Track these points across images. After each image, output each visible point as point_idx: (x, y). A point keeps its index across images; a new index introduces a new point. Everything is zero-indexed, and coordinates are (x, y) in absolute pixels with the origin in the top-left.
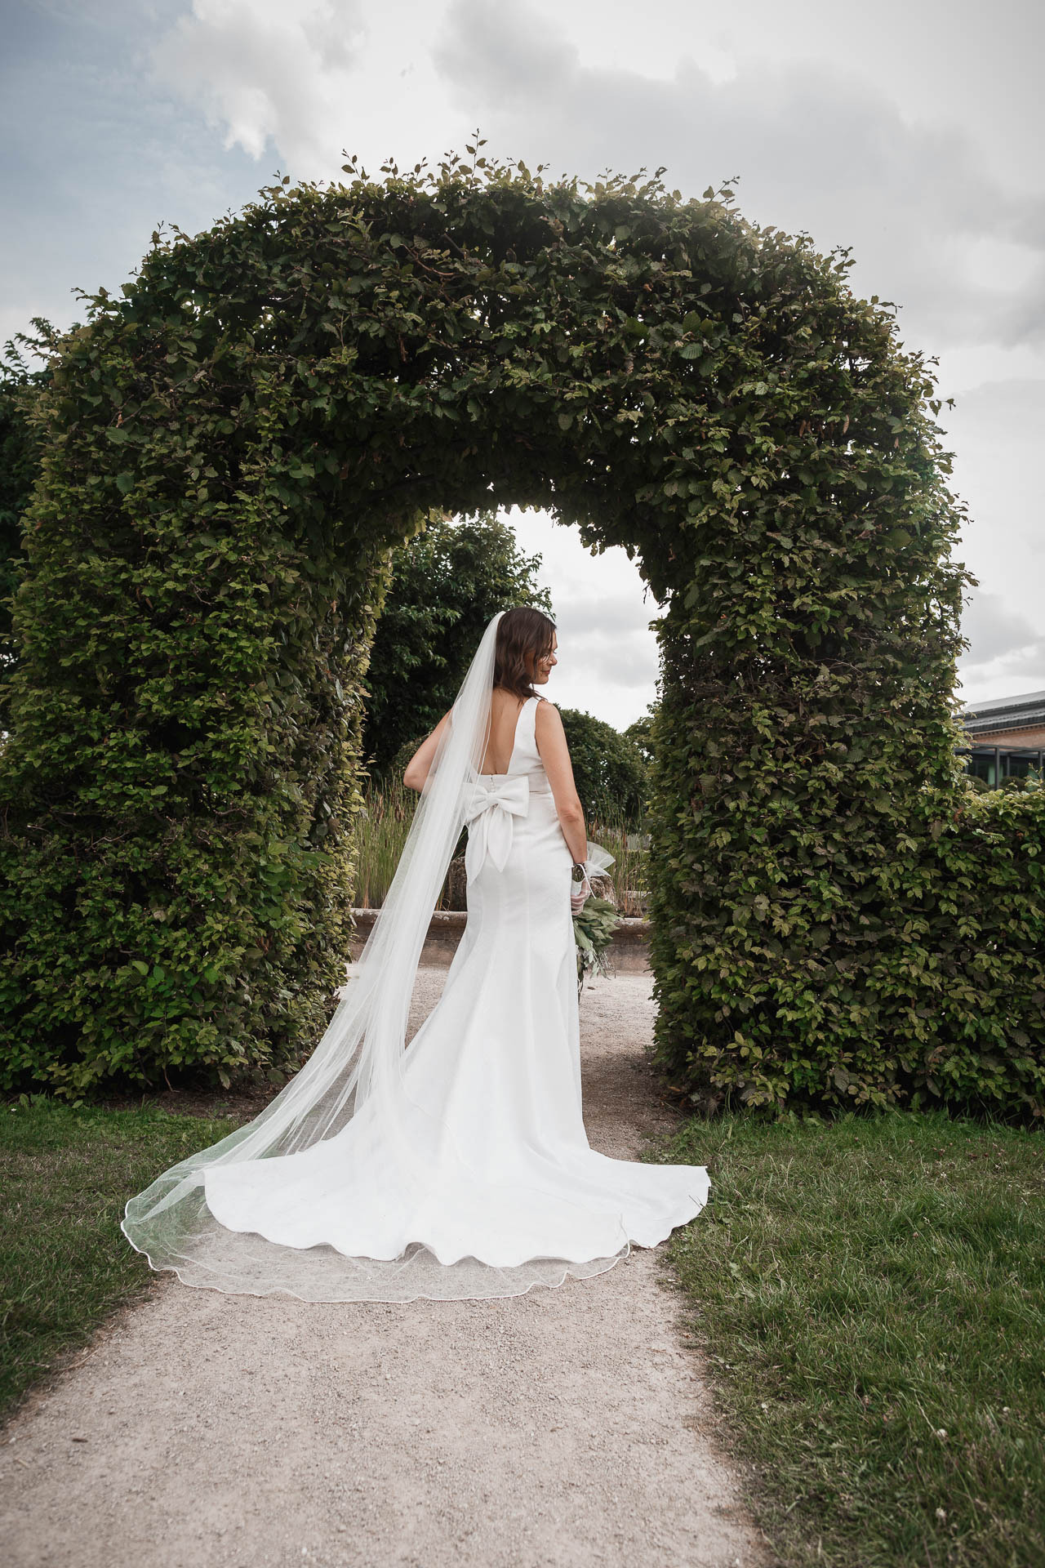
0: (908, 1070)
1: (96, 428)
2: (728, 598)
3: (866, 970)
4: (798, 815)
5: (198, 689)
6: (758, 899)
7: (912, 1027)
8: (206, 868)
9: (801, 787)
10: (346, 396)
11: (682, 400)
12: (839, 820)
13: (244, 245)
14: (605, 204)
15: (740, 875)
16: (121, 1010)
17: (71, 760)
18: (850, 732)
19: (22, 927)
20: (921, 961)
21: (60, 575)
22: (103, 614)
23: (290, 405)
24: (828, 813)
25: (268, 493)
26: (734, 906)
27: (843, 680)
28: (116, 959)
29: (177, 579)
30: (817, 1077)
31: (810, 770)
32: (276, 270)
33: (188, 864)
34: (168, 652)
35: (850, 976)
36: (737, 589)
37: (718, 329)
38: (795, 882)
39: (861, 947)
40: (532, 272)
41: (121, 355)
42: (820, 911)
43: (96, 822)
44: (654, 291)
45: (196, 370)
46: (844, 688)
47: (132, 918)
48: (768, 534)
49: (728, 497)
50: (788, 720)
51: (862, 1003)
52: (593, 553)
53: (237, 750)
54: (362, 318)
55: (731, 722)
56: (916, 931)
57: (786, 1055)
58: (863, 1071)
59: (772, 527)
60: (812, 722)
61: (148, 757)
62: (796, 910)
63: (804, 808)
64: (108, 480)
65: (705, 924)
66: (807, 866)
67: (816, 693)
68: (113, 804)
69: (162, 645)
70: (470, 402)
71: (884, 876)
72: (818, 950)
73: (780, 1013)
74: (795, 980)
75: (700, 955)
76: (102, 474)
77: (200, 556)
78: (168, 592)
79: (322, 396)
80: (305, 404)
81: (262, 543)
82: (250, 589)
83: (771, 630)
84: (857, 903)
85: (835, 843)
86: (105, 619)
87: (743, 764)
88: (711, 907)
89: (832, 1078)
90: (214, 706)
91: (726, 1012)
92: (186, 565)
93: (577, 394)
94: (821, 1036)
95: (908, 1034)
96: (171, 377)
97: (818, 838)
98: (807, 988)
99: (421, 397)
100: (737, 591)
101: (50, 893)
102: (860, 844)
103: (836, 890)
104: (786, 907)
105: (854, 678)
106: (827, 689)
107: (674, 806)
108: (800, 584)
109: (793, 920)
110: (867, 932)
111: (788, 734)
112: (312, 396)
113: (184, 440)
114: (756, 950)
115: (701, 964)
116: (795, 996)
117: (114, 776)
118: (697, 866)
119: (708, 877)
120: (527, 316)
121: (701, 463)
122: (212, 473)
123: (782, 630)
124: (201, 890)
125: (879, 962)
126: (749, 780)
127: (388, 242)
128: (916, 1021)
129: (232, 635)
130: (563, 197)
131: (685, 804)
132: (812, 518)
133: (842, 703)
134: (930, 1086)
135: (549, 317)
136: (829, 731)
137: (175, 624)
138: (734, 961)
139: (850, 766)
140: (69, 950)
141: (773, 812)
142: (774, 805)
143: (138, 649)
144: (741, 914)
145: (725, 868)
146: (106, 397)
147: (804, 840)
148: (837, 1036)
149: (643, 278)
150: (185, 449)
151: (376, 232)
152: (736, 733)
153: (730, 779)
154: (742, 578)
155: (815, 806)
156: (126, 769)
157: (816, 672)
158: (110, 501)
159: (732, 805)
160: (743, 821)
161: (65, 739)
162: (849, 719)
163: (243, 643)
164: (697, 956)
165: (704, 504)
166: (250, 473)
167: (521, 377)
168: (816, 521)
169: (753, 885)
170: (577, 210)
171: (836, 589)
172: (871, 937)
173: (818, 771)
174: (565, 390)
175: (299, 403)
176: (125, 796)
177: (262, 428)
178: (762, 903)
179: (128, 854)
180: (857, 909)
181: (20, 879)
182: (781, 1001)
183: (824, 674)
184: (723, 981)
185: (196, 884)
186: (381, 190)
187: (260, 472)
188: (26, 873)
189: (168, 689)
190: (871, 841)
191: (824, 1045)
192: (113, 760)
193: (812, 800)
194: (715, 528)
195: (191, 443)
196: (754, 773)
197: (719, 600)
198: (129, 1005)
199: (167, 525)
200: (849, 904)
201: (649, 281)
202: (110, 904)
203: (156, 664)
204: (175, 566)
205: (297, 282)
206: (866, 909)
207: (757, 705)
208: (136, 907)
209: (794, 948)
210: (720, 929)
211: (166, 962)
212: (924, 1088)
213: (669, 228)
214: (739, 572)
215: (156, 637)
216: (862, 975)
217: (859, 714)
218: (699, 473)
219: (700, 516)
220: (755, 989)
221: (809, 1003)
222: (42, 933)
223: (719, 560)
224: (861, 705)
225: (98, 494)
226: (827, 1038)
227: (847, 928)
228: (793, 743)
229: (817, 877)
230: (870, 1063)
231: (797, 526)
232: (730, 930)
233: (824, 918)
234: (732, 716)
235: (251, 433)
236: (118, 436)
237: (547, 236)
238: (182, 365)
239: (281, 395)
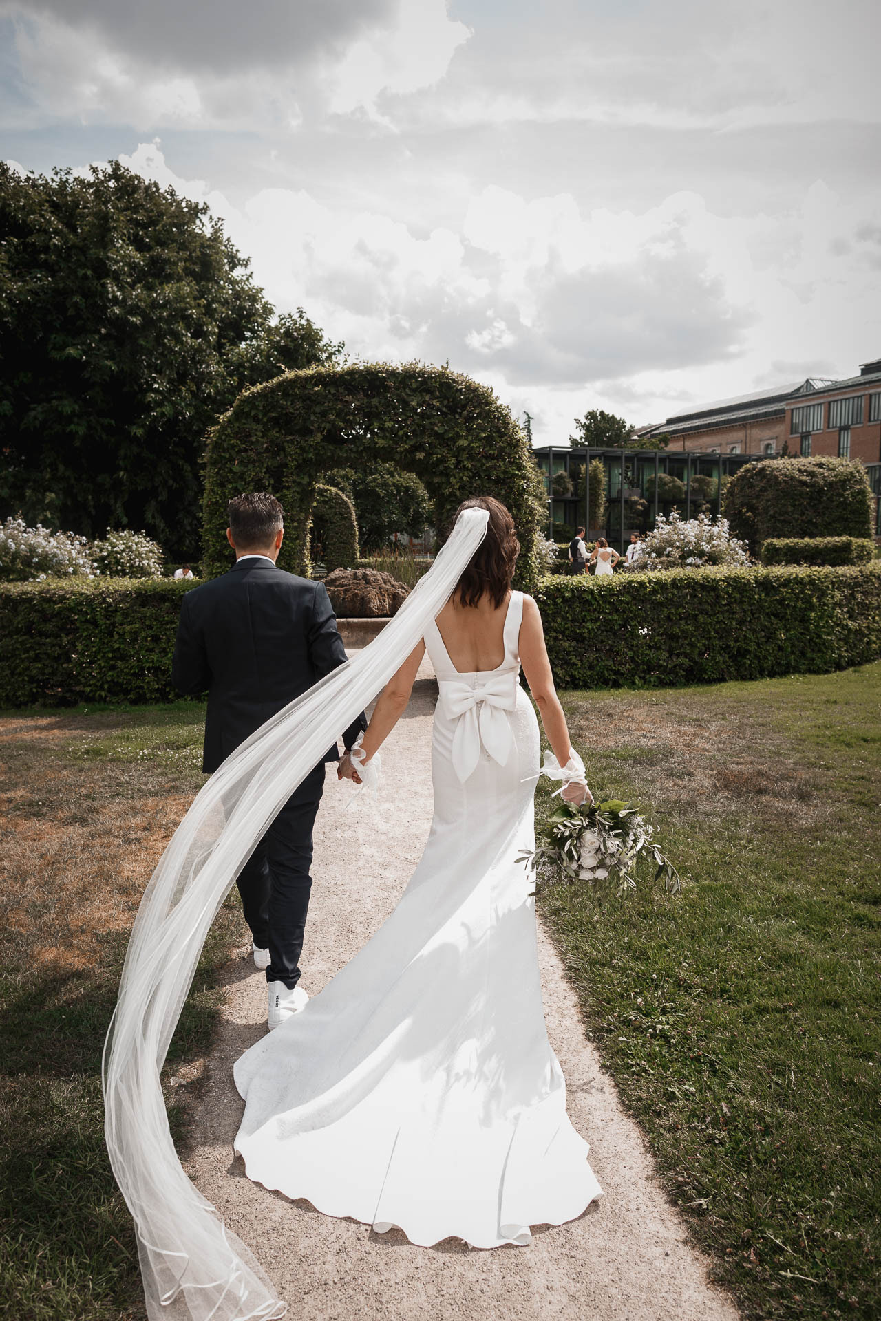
21: (221, 521)
32: (289, 403)
40: (383, 401)
45: (263, 444)
54: (323, 421)
64: (235, 485)
80: (305, 455)
93: (402, 449)
99: (346, 451)
112: (307, 452)
113: (261, 469)
146: (230, 454)
166: (287, 482)
195: (264, 470)
205: (297, 409)
218: (446, 474)
235: (286, 465)
236: (236, 469)
237: (387, 389)
238: (258, 441)
239: (296, 453)
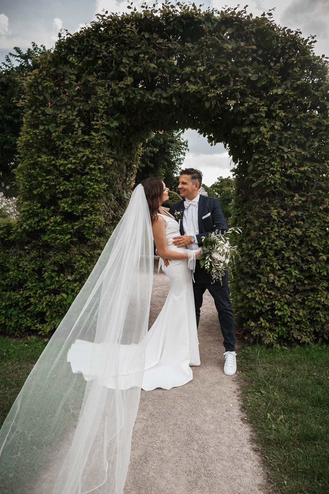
0: (318, 331)
1: (41, 108)
2: (264, 170)
3: (305, 298)
4: (285, 246)
5: (80, 202)
6: (270, 275)
7: (320, 317)
8: (84, 262)
9: (287, 236)
10: (129, 96)
11: (250, 96)
12: (299, 248)
13: (92, 38)
14: (224, 19)
15: (264, 267)
16: (59, 308)
17: (38, 226)
18: (305, 217)
19: (25, 281)
20: (325, 296)
21: (32, 162)
22: (47, 176)
23: (109, 99)
24: (296, 246)
25: (102, 132)
26: (262, 277)
27: (303, 199)
28: (56, 292)
29: (71, 163)
30: (287, 332)
31: (290, 231)
32: (103, 47)
33: (79, 261)
34: (70, 189)
35: (300, 300)
36: (267, 166)
37: (264, 68)
38: (283, 269)
39: (305, 291)
40: (196, 47)
41: (49, 81)
42: (291, 279)
43: (47, 246)
44: (241, 53)
45: (76, 86)
46: (304, 202)
47: (61, 279)
48: (280, 146)
49: (266, 133)
50: (283, 213)
51: (303, 309)
52: (212, 145)
53: (94, 223)
54: (135, 66)
55: (263, 214)
56: (324, 286)
57: (277, 325)
58: (303, 331)
59: (281, 143)
60: (292, 214)
61: (64, 225)
62: (283, 278)
63: (287, 244)
64: (46, 127)
65: (251, 282)
66: (287, 263)
67: (294, 204)
68: (53, 241)
69: (68, 187)
70: (174, 98)
71: (314, 268)
72: (289, 291)
73: (276, 312)
74: (281, 301)
75: (249, 293)
76: (44, 125)
77: (80, 155)
78: (69, 168)
79: (121, 96)
80: (115, 99)
81: (101, 150)
82: (97, 167)
83: (279, 181)
84: (304, 276)
85: (297, 255)
86: (48, 177)
87: (267, 228)
88: (253, 276)
89: (292, 334)
90: (86, 208)
91: (257, 311)
92: (74, 158)
93: (213, 95)
94: (289, 320)
95: (319, 319)
96: (67, 89)
97: (291, 254)
98: (285, 304)
99: (156, 96)
100: (267, 167)
101: (34, 270)
102: (305, 256)
103: (297, 272)
104: (279, 277)
105: (307, 199)
106: (297, 202)
107: (241, 239)
108: (290, 165)
109: (281, 282)
110: (306, 285)
111: (283, 218)
112: (117, 96)
113: (73, 112)
114: (269, 292)
115: (250, 296)
116: (281, 307)
117: (53, 232)
118: (249, 263)
119: (253, 266)
120: (194, 64)
121: (256, 120)
122: (82, 125)
123: (283, 181)
124: (83, 270)
125: (310, 296)
126: (268, 234)
127: (144, 35)
128: (321, 315)
129: (91, 184)
130: (209, 16)
131: (244, 239)
132: (296, 141)
133: (302, 207)
134: (325, 336)
135: (203, 65)
136: (297, 217)
137: (72, 179)
138: (261, 295)
139: (304, 229)
140: (41, 288)
141: (276, 245)
142: (277, 243)
143: (59, 188)
144: (264, 279)
145: (259, 264)
146: (45, 97)
147: (287, 255)
148: (294, 320)
149: (238, 49)
150: (73, 116)
151: (139, 32)
152: (264, 217)
153: (262, 234)
154: (269, 163)
155: (291, 243)
156: (57, 229)
157: (294, 196)
158: (48, 135)
159: (262, 243)
160: (266, 248)
161: (36, 219)
162: (305, 213)
163: (95, 186)
164: (248, 293)
165: (257, 135)
166: (96, 125)
167: (192, 88)
168: (297, 142)
169: (269, 270)
170: (213, 21)
171: (303, 166)
172: (308, 287)
173: (293, 231)
174: (208, 93)
175: (113, 99)
176: (56, 239)
177: (100, 108)
178: (272, 276)
179: (58, 257)
180: (304, 278)
181: (24, 265)
182: (276, 308)
183: (297, 197)
184: (257, 301)
185: (81, 268)
186: (141, 15)
187: (99, 124)
188: (26, 263)
189: (70, 202)
190: (310, 255)
191: (290, 323)
192: (52, 226)
193: (290, 241)
194: (261, 145)
195: (75, 113)
196: (270, 231)
197: (261, 171)
198: (61, 306)
199: (67, 144)
200: (301, 277)
201: (239, 50)
202: (53, 274)
203: (65, 194)
204: (71, 159)
205: (111, 52)
206: (306, 278)
207: (272, 208)
208: (62, 275)
209: (281, 291)
210: (256, 284)
211: (73, 294)
212: (323, 336)
213: (248, 29)
214: (268, 160)
215: (65, 184)
216: (304, 300)
217: (308, 211)
218: (256, 124)
219: (255, 140)
220: (267, 304)
221: (286, 309)
222: (32, 283)
223: (261, 156)
224: (309, 208)
225: (43, 132)
226: (291, 320)
227: (300, 284)
228: (284, 221)
229: (290, 267)
230: (305, 329)
231: (290, 143)
232: (261, 285)
233: (292, 281)
234: (263, 211)
235: (96, 110)
236: (49, 111)
237: (202, 33)
238: (71, 84)
239: (106, 96)
